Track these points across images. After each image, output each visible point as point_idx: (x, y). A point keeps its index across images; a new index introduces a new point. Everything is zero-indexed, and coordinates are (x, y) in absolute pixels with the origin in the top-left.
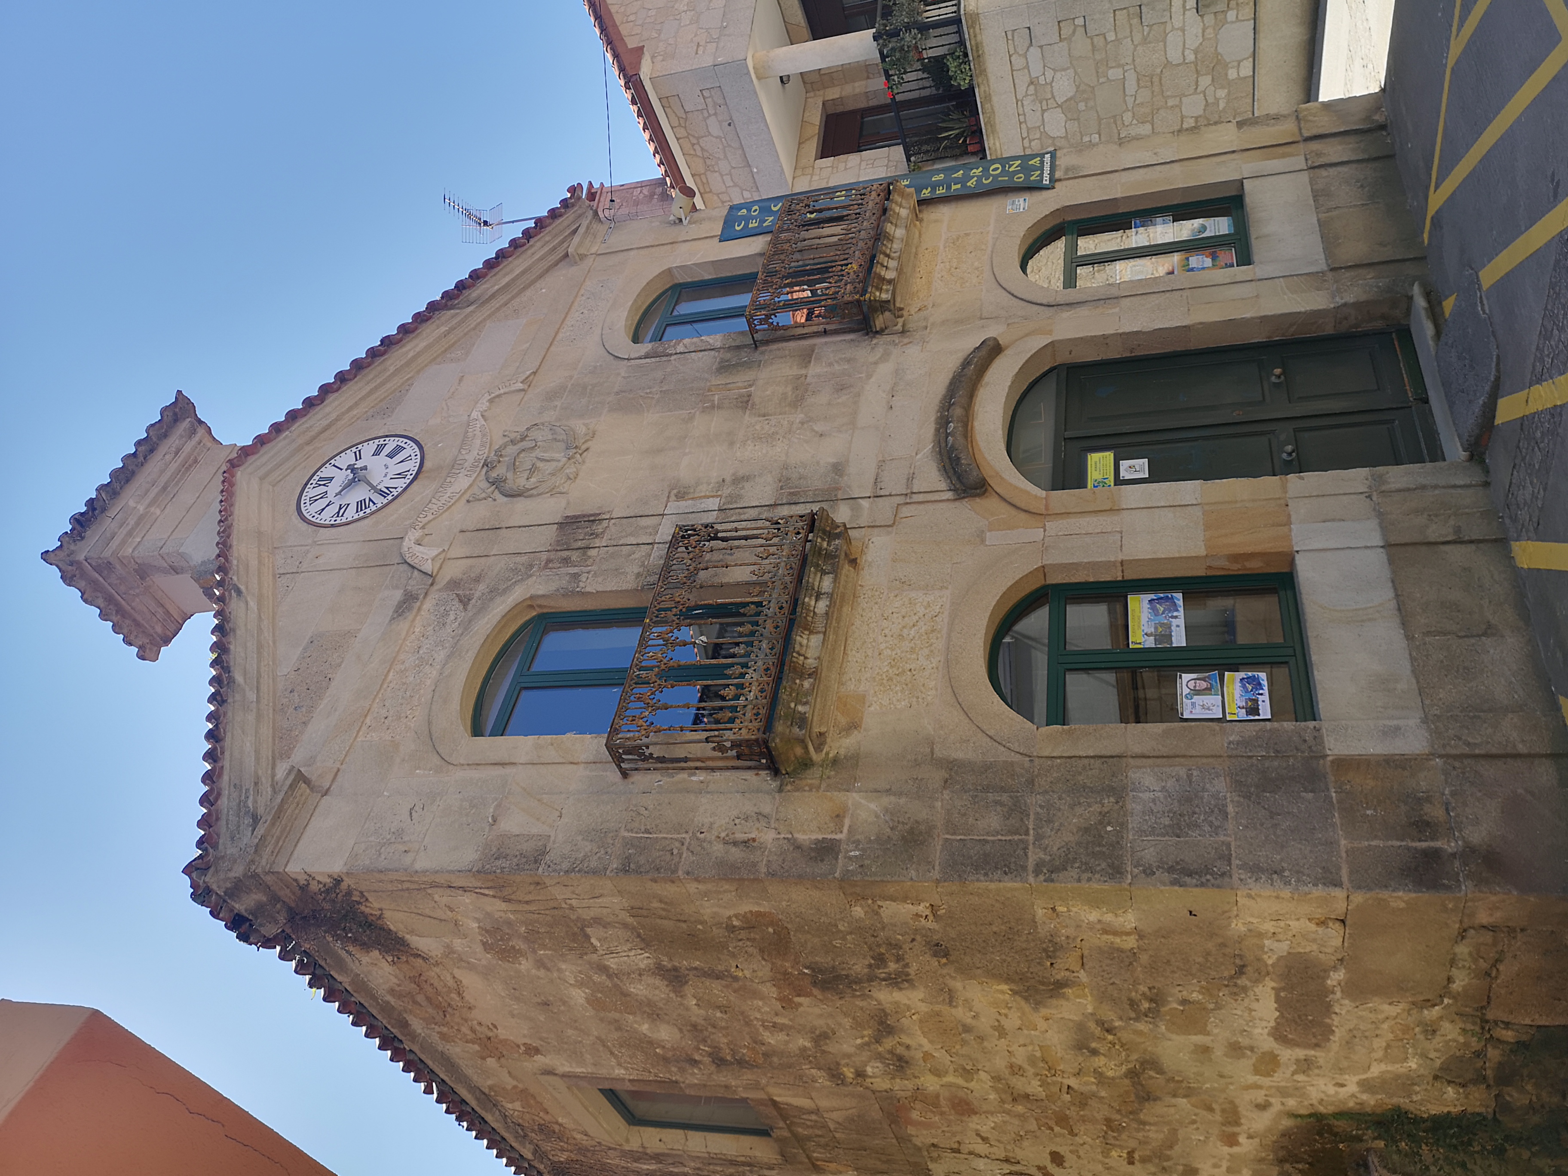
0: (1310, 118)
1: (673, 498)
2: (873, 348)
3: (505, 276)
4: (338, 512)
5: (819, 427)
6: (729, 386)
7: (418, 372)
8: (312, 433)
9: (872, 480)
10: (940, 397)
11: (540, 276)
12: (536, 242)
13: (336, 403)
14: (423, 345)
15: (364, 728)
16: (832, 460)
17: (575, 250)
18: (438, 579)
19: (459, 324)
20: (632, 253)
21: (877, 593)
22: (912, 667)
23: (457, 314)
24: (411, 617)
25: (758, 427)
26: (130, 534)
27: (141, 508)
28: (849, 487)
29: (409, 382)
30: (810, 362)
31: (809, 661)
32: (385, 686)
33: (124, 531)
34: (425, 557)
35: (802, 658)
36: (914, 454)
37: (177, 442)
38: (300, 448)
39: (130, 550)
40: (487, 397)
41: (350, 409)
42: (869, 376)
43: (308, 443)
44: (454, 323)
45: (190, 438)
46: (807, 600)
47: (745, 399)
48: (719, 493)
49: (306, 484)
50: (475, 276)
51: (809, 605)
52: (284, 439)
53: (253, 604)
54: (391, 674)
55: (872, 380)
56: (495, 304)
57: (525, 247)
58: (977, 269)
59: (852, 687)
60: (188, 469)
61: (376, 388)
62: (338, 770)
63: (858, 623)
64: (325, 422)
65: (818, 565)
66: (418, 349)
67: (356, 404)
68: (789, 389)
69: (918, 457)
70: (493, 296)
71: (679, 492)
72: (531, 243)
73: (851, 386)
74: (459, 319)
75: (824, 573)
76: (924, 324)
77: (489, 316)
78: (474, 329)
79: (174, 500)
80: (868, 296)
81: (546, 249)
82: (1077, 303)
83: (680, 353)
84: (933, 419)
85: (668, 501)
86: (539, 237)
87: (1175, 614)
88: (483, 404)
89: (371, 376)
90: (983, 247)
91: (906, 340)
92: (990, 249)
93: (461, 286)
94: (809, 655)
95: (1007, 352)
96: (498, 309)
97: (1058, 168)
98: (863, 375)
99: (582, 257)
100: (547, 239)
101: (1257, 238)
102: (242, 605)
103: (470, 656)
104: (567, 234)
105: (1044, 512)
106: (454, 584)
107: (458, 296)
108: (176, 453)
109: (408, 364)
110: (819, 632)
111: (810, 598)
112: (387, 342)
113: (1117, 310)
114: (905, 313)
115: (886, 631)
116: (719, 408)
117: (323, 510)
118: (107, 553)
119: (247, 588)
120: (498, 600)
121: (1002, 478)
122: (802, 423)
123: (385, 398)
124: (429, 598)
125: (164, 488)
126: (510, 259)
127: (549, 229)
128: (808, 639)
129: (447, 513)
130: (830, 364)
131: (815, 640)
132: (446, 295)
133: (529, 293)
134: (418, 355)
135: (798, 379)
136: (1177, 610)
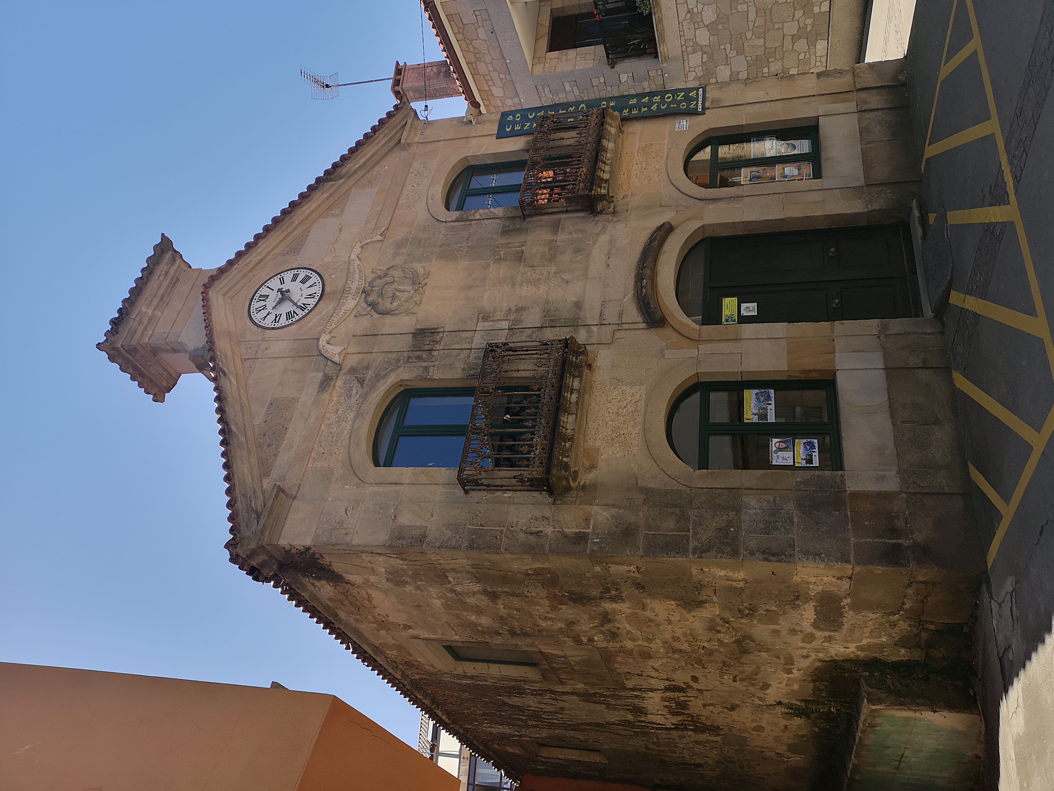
0: (862, 75)
1: (480, 320)
2: (596, 224)
3: (361, 158)
4: (275, 319)
5: (566, 276)
6: (510, 245)
7: (312, 223)
8: (252, 265)
9: (599, 314)
10: (637, 260)
11: (384, 157)
12: (379, 135)
13: (265, 245)
14: (314, 205)
15: (311, 459)
16: (574, 299)
17: (405, 141)
18: (343, 366)
19: (336, 191)
20: (441, 143)
21: (604, 386)
22: (625, 432)
23: (334, 184)
24: (330, 391)
25: (529, 274)
26: (145, 329)
27: (150, 312)
28: (585, 318)
29: (308, 230)
30: (558, 231)
31: (569, 431)
32: (320, 433)
33: (141, 328)
34: (334, 353)
35: (564, 430)
36: (622, 298)
37: (165, 267)
38: (245, 275)
39: (147, 339)
40: (359, 245)
41: (273, 249)
42: (594, 243)
43: (250, 271)
44: (332, 190)
45: (173, 264)
46: (566, 394)
47: (520, 255)
48: (508, 318)
49: (252, 299)
50: (344, 158)
51: (567, 397)
52: (235, 269)
53: (233, 380)
54: (323, 426)
55: (596, 246)
56: (356, 177)
57: (372, 139)
58: (658, 170)
59: (592, 443)
60: (174, 285)
61: (288, 235)
62: (300, 484)
63: (593, 405)
64: (259, 258)
65: (571, 372)
66: (311, 209)
67: (277, 246)
68: (546, 249)
69: (626, 299)
70: (355, 172)
71: (484, 316)
72: (377, 135)
73: (584, 249)
74: (335, 188)
75: (574, 377)
76: (627, 208)
77: (354, 185)
78: (344, 194)
79: (168, 306)
80: (593, 192)
81: (386, 139)
82: (718, 199)
83: (478, 219)
84: (633, 274)
85: (478, 322)
86: (381, 131)
87: (770, 402)
88: (357, 250)
89: (284, 228)
90: (661, 155)
91: (616, 219)
92: (665, 156)
93: (335, 166)
94: (568, 428)
95: (677, 231)
96: (359, 180)
97: (707, 99)
98: (591, 242)
99: (410, 145)
100: (386, 132)
101: (825, 160)
102: (228, 381)
103: (368, 417)
104: (398, 128)
105: (698, 339)
106: (353, 370)
107: (333, 173)
109: (306, 219)
110: (573, 414)
111: (567, 393)
112: (293, 204)
113: (741, 205)
114: (615, 199)
115: (609, 410)
116: (504, 260)
117: (266, 317)
118: (134, 342)
119: (228, 370)
120: (382, 382)
121: (674, 316)
122: (555, 273)
123: (293, 241)
124: (339, 378)
125: (162, 298)
126: (364, 147)
127: (387, 125)
128: (567, 418)
129: (343, 323)
130: (570, 233)
131: (571, 418)
132: (326, 172)
133: (377, 168)
134: (312, 212)
135: (551, 242)
136: (771, 400)
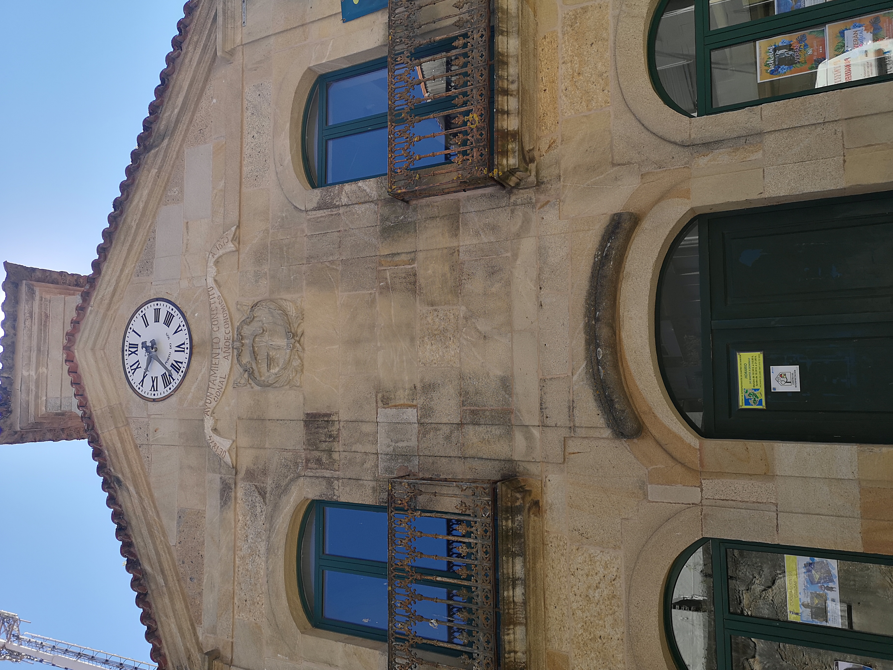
1: (380, 404)
2: (512, 211)
3: (177, 96)
4: (153, 386)
5: (483, 325)
6: (397, 259)
7: (154, 216)
8: (107, 302)
9: (538, 405)
10: (584, 294)
12: (187, 48)
13: (110, 270)
14: (146, 192)
15: (236, 608)
16: (499, 373)
17: (223, 51)
18: (239, 468)
19: (164, 160)
21: (562, 543)
23: (158, 151)
24: (232, 507)
25: (429, 319)
26: (37, 397)
27: (33, 373)
28: (519, 411)
29: (152, 228)
30: (458, 228)
32: (236, 570)
33: (32, 397)
34: (224, 449)
36: (570, 374)
37: (27, 307)
38: (105, 316)
39: (44, 409)
40: (211, 264)
41: (122, 271)
42: (515, 256)
44: (159, 161)
45: (33, 299)
47: (412, 279)
48: (415, 403)
49: (123, 351)
50: (154, 108)
52: (90, 313)
53: (131, 489)
54: (237, 559)
55: (518, 262)
56: (182, 127)
57: (181, 57)
58: (601, 75)
59: (557, 645)
60: (45, 325)
61: (131, 246)
62: (232, 643)
63: (551, 575)
64: (111, 289)
65: (508, 550)
66: (144, 198)
67: (124, 265)
68: (447, 268)
69: (575, 378)
70: (178, 121)
71: (383, 396)
72: (184, 50)
73: (501, 270)
74: (161, 156)
75: (514, 555)
76: (557, 172)
77: (183, 140)
78: (177, 158)
79: (50, 356)
80: (496, 171)
81: (199, 51)
82: (715, 142)
83: (345, 205)
84: (581, 325)
85: (377, 408)
87: (831, 585)
88: (212, 271)
89: (122, 238)
90: (605, 35)
91: (543, 198)
92: (612, 37)
93: (147, 124)
95: (646, 225)
96: (187, 130)
98: (509, 254)
99: (232, 53)
100: (195, 39)
102: (125, 494)
103: (281, 552)
104: (209, 25)
105: (699, 469)
106: (250, 475)
107: (150, 135)
108: (31, 317)
109: (143, 214)
112: (118, 204)
114: (536, 153)
116: (394, 289)
117: (143, 381)
119: (123, 474)
120: (284, 499)
121: (655, 416)
122: (466, 318)
123: (141, 249)
124: (239, 486)
125: (39, 350)
126: (174, 76)
128: (514, 633)
129: (224, 397)
130: (477, 234)
132: (140, 139)
133: (203, 103)
134: (147, 203)
135: (452, 254)
136: (832, 581)
